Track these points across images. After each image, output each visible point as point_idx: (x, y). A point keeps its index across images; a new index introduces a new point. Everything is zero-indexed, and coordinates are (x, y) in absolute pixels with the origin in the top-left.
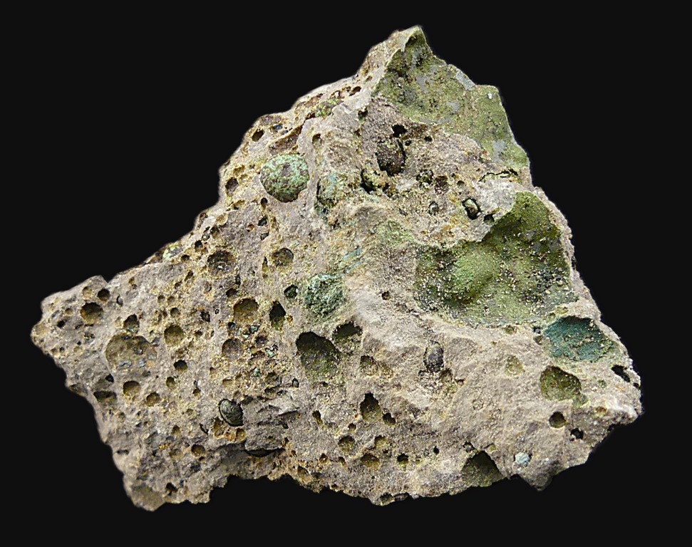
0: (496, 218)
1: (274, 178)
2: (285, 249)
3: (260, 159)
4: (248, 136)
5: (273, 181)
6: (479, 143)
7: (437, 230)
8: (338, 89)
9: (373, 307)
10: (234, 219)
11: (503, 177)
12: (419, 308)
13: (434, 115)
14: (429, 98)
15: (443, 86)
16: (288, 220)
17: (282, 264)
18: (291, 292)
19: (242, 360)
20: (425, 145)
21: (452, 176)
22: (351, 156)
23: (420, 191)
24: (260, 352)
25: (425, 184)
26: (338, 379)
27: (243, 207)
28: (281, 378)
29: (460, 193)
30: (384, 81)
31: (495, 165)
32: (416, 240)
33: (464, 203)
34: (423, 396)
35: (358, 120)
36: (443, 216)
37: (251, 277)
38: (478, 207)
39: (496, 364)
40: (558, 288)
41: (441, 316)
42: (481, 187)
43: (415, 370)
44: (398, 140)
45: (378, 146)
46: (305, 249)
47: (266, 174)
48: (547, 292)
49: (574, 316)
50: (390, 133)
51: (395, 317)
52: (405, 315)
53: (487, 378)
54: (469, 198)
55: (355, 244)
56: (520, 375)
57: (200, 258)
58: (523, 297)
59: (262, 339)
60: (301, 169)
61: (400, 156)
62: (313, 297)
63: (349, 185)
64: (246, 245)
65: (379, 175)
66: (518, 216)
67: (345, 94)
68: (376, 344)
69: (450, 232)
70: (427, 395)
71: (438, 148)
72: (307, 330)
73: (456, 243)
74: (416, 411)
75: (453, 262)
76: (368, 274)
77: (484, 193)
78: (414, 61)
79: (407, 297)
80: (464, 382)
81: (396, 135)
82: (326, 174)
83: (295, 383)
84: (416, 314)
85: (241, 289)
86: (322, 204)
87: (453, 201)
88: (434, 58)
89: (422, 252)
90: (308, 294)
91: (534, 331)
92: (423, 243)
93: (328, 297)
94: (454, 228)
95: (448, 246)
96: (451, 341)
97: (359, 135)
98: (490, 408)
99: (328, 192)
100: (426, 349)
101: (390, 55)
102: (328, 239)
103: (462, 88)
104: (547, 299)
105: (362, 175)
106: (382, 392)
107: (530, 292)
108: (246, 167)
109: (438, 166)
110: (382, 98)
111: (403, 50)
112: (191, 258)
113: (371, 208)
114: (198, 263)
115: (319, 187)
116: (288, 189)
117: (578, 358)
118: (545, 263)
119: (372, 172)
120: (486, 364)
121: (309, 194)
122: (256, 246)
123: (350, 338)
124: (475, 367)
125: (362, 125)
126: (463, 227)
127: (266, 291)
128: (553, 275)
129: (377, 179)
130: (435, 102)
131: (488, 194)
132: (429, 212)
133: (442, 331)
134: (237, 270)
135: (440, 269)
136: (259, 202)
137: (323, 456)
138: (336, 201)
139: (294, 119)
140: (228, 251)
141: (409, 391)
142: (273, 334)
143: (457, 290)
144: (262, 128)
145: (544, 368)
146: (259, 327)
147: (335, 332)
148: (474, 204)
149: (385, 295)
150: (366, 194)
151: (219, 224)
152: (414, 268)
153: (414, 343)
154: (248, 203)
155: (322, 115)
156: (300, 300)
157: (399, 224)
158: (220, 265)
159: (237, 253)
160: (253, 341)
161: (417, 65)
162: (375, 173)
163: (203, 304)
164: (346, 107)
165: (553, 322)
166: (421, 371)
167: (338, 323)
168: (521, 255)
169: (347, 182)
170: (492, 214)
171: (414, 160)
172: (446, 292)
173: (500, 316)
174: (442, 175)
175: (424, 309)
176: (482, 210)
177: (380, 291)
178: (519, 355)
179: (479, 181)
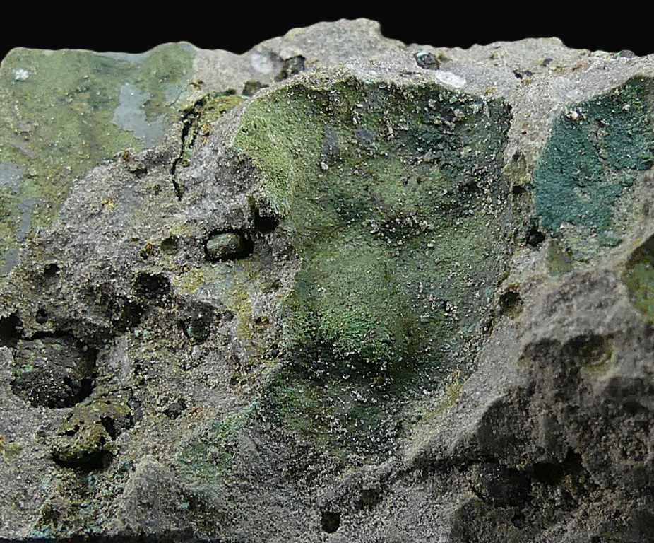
6: (102, 160)
11: (193, 143)
12: (383, 466)
20: (60, 284)
21: (146, 257)
32: (243, 413)
33: (210, 259)
34: (566, 535)
36: (219, 318)
38: (230, 231)
39: (568, 379)
40: (468, 126)
42: (194, 203)
43: (505, 529)
44: (26, 339)
45: (19, 393)
51: (382, 525)
52: (389, 500)
53: (589, 409)
54: (205, 242)
58: (455, 213)
61: (60, 345)
65: (77, 428)
69: (258, 321)
70: (568, 527)
71: (77, 261)
73: (284, 325)
75: (320, 345)
77: (209, 205)
79: (352, 479)
80: (576, 452)
81: (13, 340)
84: (394, 474)
87: (196, 284)
89: (273, 407)
91: (535, 246)
94: (253, 307)
95: (283, 345)
96: (479, 438)
100: (474, 490)
104: (481, 164)
105: (63, 465)
107: (451, 195)
109: (112, 281)
113: (136, 491)
118: (404, 128)
119: (65, 442)
124: (555, 418)
126: (258, 281)
128: (436, 122)
131: (212, 198)
132: (199, 342)
145: (621, 287)
148: (222, 237)
149: (328, 523)
150: (106, 474)
153: (449, 511)
157: (195, 440)
170: (257, 214)
171: (80, 321)
172: (376, 385)
173: (474, 285)
174: (134, 280)
175: (390, 452)
176: (239, 227)
177: (314, 534)
178: (571, 328)
179: (180, 200)
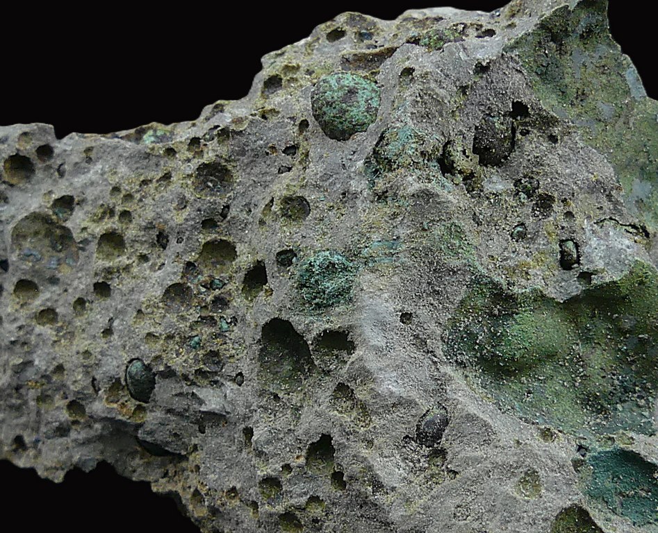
0: (596, 281)
1: (330, 100)
2: (302, 199)
3: (324, 68)
4: (322, 29)
5: (328, 103)
6: (617, 173)
7: (510, 263)
8: (465, 22)
9: (382, 325)
10: (255, 130)
11: (628, 231)
12: (442, 353)
13: (574, 112)
14: (578, 85)
15: (604, 79)
16: (323, 162)
17: (290, 216)
18: (286, 257)
19: (183, 318)
20: (546, 145)
21: (562, 201)
22: (441, 116)
23: (512, 201)
24: (212, 318)
25: (523, 195)
26: (296, 398)
27: (273, 120)
28: (224, 364)
29: (563, 228)
30: (529, 38)
31: (625, 211)
32: (477, 263)
33: (562, 242)
34: (397, 470)
35: (472, 73)
36: (527, 248)
37: (244, 215)
38: (579, 257)
39: (508, 470)
40: (635, 408)
41: (466, 376)
42: (594, 232)
43: (401, 430)
44: (513, 123)
45: (483, 118)
46: (329, 210)
47: (321, 89)
48: (619, 407)
49: (639, 454)
50: (506, 110)
51: (404, 351)
52: (419, 355)
53: (490, 483)
54: (572, 240)
55: (396, 233)
56: (533, 499)
57: (189, 160)
58: (584, 400)
59: (221, 302)
60: (369, 104)
61: (507, 144)
62: (311, 276)
63: (422, 153)
64: (256, 170)
65: (468, 157)
66: (624, 292)
67: (472, 32)
68: (365, 375)
69: (527, 273)
70: (402, 471)
71: (560, 157)
72: (284, 316)
73: (527, 290)
74: (378, 485)
75: (513, 313)
76: (396, 279)
77: (594, 242)
78: (580, 29)
79: (434, 332)
80: (457, 476)
81: (513, 115)
82: (398, 125)
83: (239, 379)
84: (436, 359)
85: (223, 225)
86: (377, 161)
87: (549, 234)
88: (608, 36)
89: (479, 283)
90: (307, 270)
91: (578, 451)
92: (485, 271)
93: (330, 285)
94: (535, 271)
95: (516, 290)
96: (464, 414)
97: (464, 93)
98: (476, 525)
99: (391, 150)
100: (428, 411)
101: (552, 8)
102: (364, 211)
103: (627, 92)
104: (614, 416)
105: (445, 146)
106: (345, 441)
107: (596, 397)
108: (301, 69)
109: (549, 179)
110: (517, 58)
111: (571, 8)
112: (177, 156)
113: (438, 195)
114: (184, 167)
115: (382, 138)
116: (341, 123)
117: (619, 510)
118: (633, 367)
119: (460, 149)
120: (496, 466)
121: (365, 142)
122: (269, 178)
123: (335, 352)
124: (480, 462)
125: (475, 82)
126: (547, 273)
127: (255, 241)
128: (637, 388)
129: (463, 162)
130: (583, 94)
131: (598, 244)
132: (511, 235)
133: (459, 396)
134: (229, 198)
135: (491, 315)
136: (298, 123)
137: (234, 489)
138: (396, 166)
139: (391, 35)
140: (229, 168)
141: (381, 455)
142: (238, 302)
143: (502, 352)
144: (346, 28)
145: (569, 503)
146: (225, 284)
147: (319, 335)
148: (575, 251)
149: (406, 317)
150: (439, 175)
151: (233, 127)
152: (459, 298)
153: (414, 395)
154: (283, 117)
155: (428, 46)
156: (293, 274)
157: (464, 233)
158: (211, 181)
159: (239, 176)
160: (209, 299)
161: (582, 36)
162: (464, 152)
163: (166, 222)
164: (465, 49)
165: (608, 449)
166: (407, 437)
167: (327, 326)
168: (606, 344)
169: (421, 148)
170: (592, 274)
171: (522, 157)
172: (486, 348)
173: (543, 411)
174: (550, 194)
175: (449, 357)
176: (581, 262)
177: (401, 308)
178: (543, 472)
179: (595, 223)
